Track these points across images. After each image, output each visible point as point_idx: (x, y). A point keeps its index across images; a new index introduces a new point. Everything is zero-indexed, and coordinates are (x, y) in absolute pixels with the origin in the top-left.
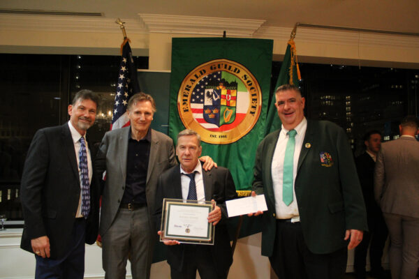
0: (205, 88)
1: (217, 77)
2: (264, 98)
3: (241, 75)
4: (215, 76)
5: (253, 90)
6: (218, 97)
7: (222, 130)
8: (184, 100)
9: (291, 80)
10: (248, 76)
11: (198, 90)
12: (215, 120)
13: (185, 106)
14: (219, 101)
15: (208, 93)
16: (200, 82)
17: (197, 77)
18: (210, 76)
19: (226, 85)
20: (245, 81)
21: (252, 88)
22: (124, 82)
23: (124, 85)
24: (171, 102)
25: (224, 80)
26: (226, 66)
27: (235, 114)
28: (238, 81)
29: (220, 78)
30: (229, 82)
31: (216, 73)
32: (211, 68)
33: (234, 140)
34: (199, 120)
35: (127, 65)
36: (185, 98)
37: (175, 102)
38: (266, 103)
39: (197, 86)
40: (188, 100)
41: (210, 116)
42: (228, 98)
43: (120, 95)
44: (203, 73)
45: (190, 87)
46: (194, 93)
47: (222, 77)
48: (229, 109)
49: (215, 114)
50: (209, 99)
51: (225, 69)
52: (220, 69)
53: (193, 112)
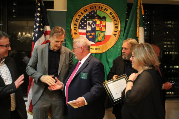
0: (87, 20)
1: (94, 14)
2: (122, 26)
3: (108, 12)
4: (93, 13)
5: (116, 21)
6: (95, 26)
7: (97, 45)
8: (74, 28)
9: (138, 15)
10: (112, 12)
11: (83, 21)
12: (93, 39)
13: (75, 31)
14: (95, 28)
15: (89, 23)
16: (84, 16)
17: (82, 14)
18: (90, 13)
19: (100, 18)
20: (111, 16)
21: (115, 20)
23: (40, 19)
24: (67, 29)
25: (98, 15)
26: (99, 7)
27: (105, 35)
28: (106, 16)
29: (96, 14)
30: (102, 17)
31: (93, 11)
32: (91, 8)
33: (104, 51)
35: (41, 7)
36: (75, 26)
37: (69, 29)
38: (123, 29)
39: (83, 19)
40: (77, 28)
41: (90, 37)
42: (101, 26)
43: (38, 25)
44: (86, 11)
45: (78, 20)
46: (80, 23)
47: (97, 14)
48: (101, 33)
49: (93, 36)
50: (89, 27)
51: (99, 9)
52: (96, 9)
53: (80, 35)
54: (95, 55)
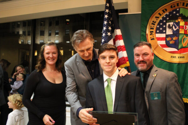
0: (166, 22)
4: (174, 13)
6: (177, 28)
8: (151, 32)
11: (161, 24)
12: (175, 45)
13: (151, 36)
14: (178, 31)
15: (169, 25)
16: (163, 18)
17: (160, 15)
18: (170, 13)
19: (184, 18)
22: (108, 20)
23: (108, 22)
24: (142, 34)
26: (183, 4)
29: (179, 13)
31: (175, 10)
32: (171, 7)
34: (163, 46)
35: (109, 8)
36: (152, 30)
37: (145, 34)
39: (161, 21)
40: (154, 32)
41: (171, 42)
42: (186, 28)
43: (105, 29)
44: (165, 11)
45: (155, 22)
46: (158, 26)
47: (181, 13)
48: (187, 36)
49: (175, 41)
50: (170, 30)
51: (183, 7)
52: (178, 7)
53: (158, 40)
54: (178, 65)
